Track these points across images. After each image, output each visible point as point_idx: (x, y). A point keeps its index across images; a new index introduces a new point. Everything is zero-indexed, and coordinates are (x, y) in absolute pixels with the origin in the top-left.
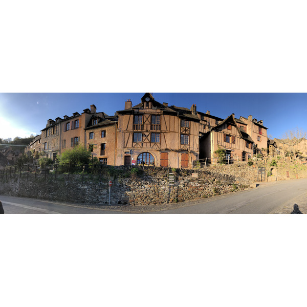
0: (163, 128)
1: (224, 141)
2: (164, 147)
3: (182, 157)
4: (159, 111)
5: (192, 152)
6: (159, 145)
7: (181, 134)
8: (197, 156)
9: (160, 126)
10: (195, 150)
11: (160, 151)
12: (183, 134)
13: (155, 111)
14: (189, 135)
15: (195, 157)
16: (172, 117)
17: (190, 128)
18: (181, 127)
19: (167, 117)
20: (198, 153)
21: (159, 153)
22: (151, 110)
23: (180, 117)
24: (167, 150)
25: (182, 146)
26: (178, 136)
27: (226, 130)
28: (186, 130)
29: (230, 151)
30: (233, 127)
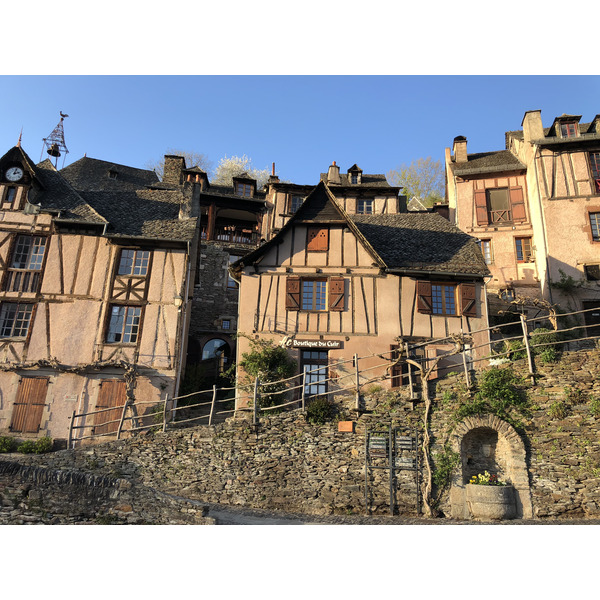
0: (49, 285)
1: (289, 308)
2: (37, 353)
3: (102, 396)
4: (45, 219)
5: (148, 373)
6: (18, 347)
7: (111, 306)
8: (163, 388)
9: (40, 275)
10: (156, 364)
11: (18, 370)
12: (121, 305)
13: (29, 219)
14: (142, 304)
15: (156, 391)
16: (90, 241)
17: (147, 280)
18: (116, 272)
19: (71, 241)
20: (171, 374)
21: (14, 377)
22: (18, 217)
23: (113, 241)
24: (43, 365)
25: (108, 351)
26: (96, 311)
27: (299, 257)
28: (129, 289)
29: (325, 350)
30: (336, 233)
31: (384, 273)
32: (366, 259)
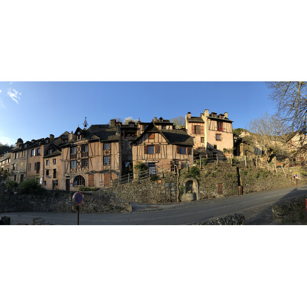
0: (90, 155)
1: (145, 153)
2: (91, 170)
3: (105, 178)
4: (87, 141)
5: (114, 171)
6: (87, 168)
7: (103, 157)
8: (118, 174)
9: (88, 153)
10: (115, 169)
11: (88, 173)
12: (106, 156)
13: (84, 141)
14: (110, 155)
15: (116, 175)
16: (97, 143)
17: (111, 150)
18: (104, 149)
19: (93, 144)
20: (119, 171)
21: (87, 175)
22: (82, 142)
23: (102, 142)
24: (92, 172)
25: (105, 167)
26: (101, 158)
27: (147, 141)
28: (107, 152)
29: (155, 163)
30: (156, 134)
31: (169, 144)
32: (164, 141)
